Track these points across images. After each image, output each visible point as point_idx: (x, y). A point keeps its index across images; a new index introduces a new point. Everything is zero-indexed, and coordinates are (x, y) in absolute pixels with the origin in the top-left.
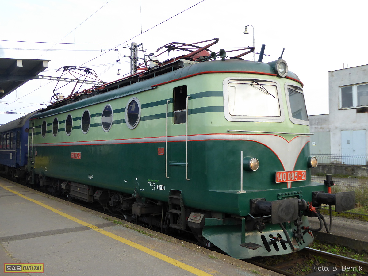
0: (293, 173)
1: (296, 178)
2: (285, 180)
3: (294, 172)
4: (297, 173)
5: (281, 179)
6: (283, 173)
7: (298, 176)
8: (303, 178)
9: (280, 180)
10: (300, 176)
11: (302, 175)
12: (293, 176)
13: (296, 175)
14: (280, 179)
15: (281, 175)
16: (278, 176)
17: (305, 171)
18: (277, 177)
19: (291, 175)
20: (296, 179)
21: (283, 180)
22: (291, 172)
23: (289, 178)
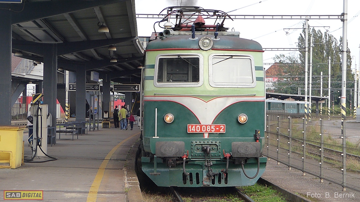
0: (209, 126)
1: (213, 130)
2: (198, 131)
3: (211, 126)
4: (214, 126)
5: (194, 130)
6: (196, 126)
7: (215, 129)
8: (221, 130)
10: (217, 129)
11: (221, 128)
12: (209, 128)
13: (213, 128)
14: (192, 130)
15: (194, 127)
16: (190, 127)
17: (224, 126)
19: (206, 128)
21: (196, 131)
22: (206, 126)
23: (204, 130)
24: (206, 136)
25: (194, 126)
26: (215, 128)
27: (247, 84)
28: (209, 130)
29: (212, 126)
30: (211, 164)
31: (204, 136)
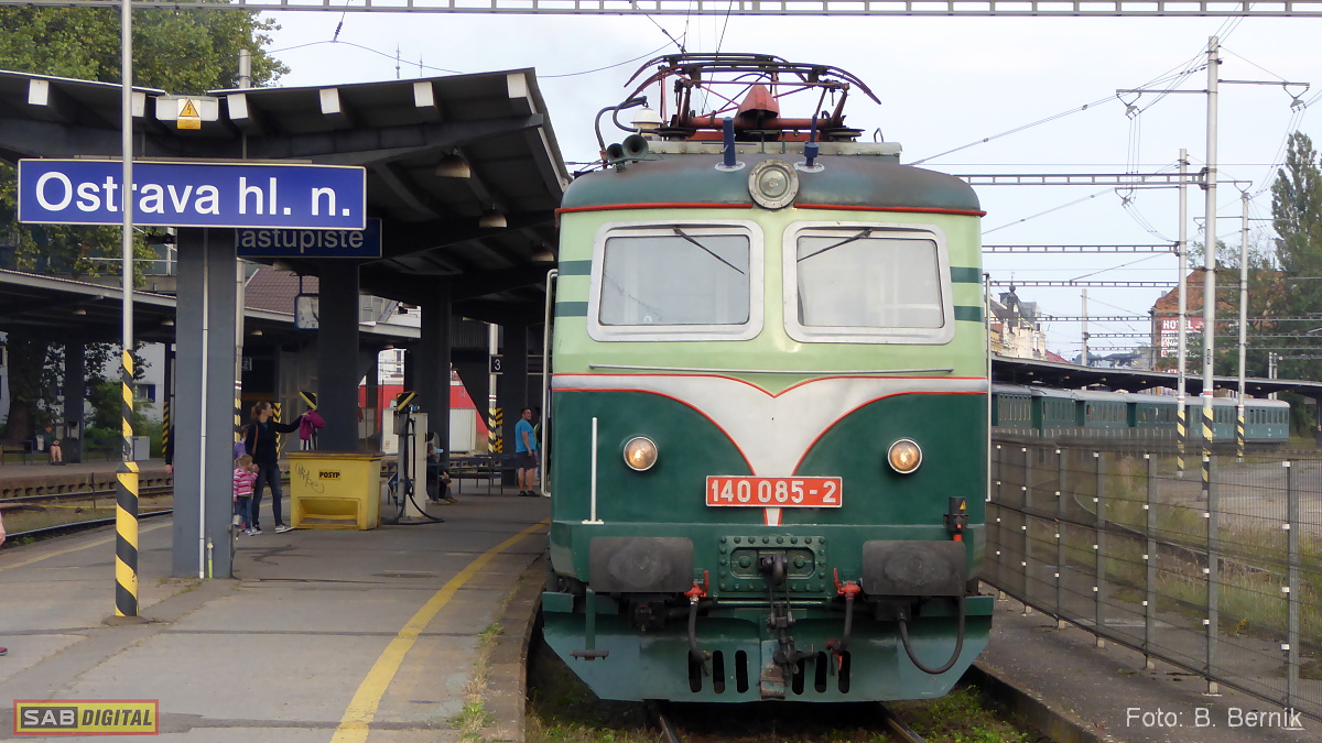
2: (744, 500)
3: (787, 481)
6: (736, 481)
7: (807, 494)
8: (828, 499)
9: (723, 500)
20: (797, 501)
27: (921, 332)
29: (794, 483)
30: (791, 620)
31: (764, 520)
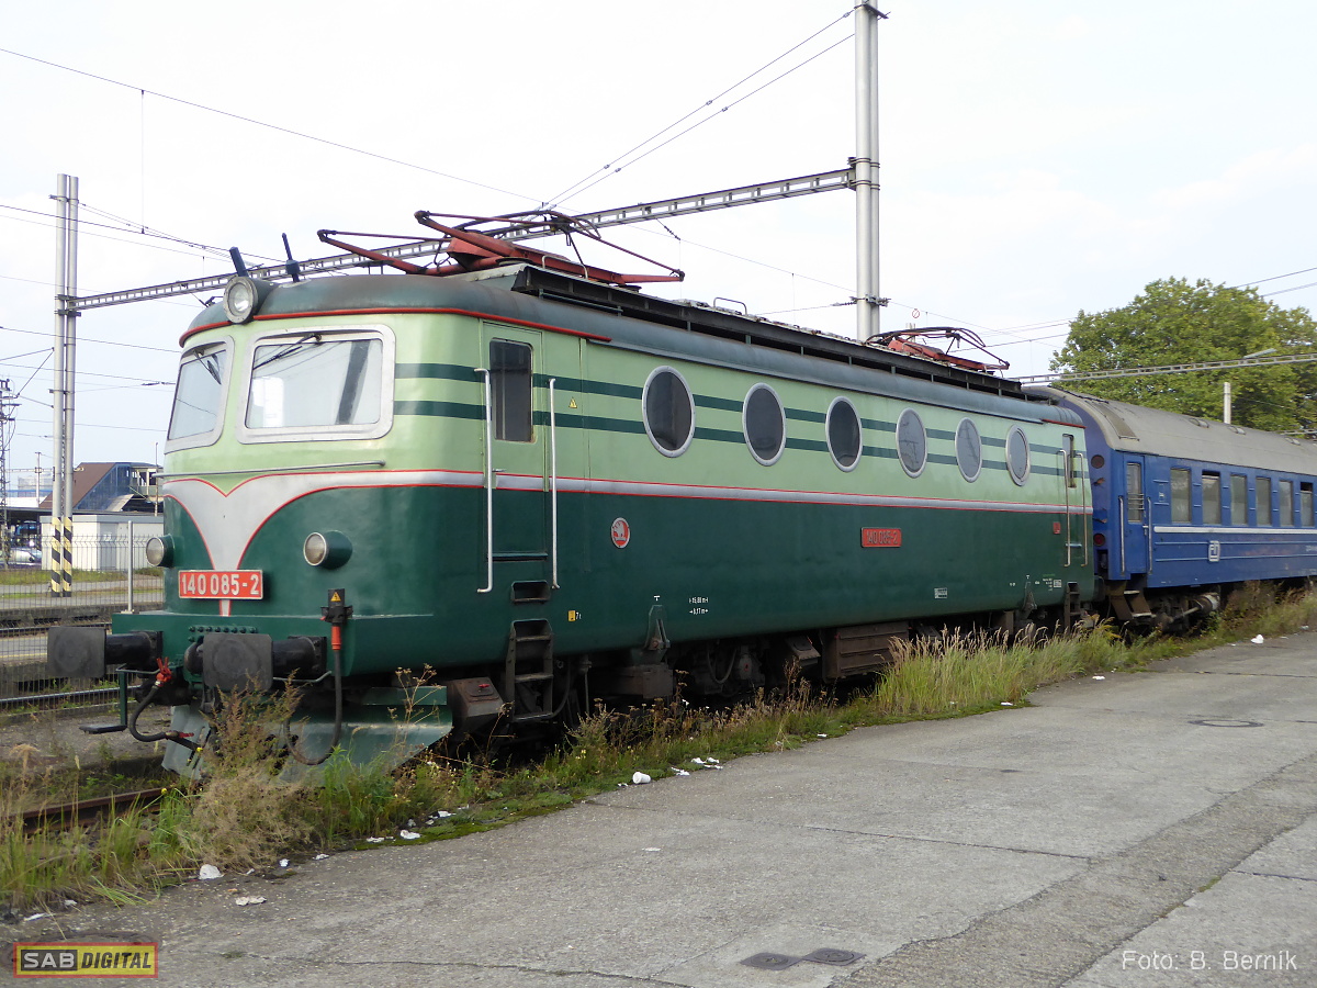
0: (225, 576)
1: (235, 589)
2: (202, 592)
3: (229, 574)
4: (237, 576)
5: (193, 589)
6: (197, 575)
7: (240, 586)
8: (254, 592)
9: (189, 593)
10: (245, 585)
11: (251, 583)
12: (227, 583)
13: (234, 582)
14: (190, 589)
15: (192, 580)
16: (184, 580)
17: (258, 574)
18: (182, 583)
19: (220, 583)
20: (235, 593)
21: (196, 590)
22: (219, 574)
23: (215, 588)
24: (225, 611)
25: (193, 575)
26: (240, 580)
28: (225, 587)
29: (233, 576)
31: (218, 611)
